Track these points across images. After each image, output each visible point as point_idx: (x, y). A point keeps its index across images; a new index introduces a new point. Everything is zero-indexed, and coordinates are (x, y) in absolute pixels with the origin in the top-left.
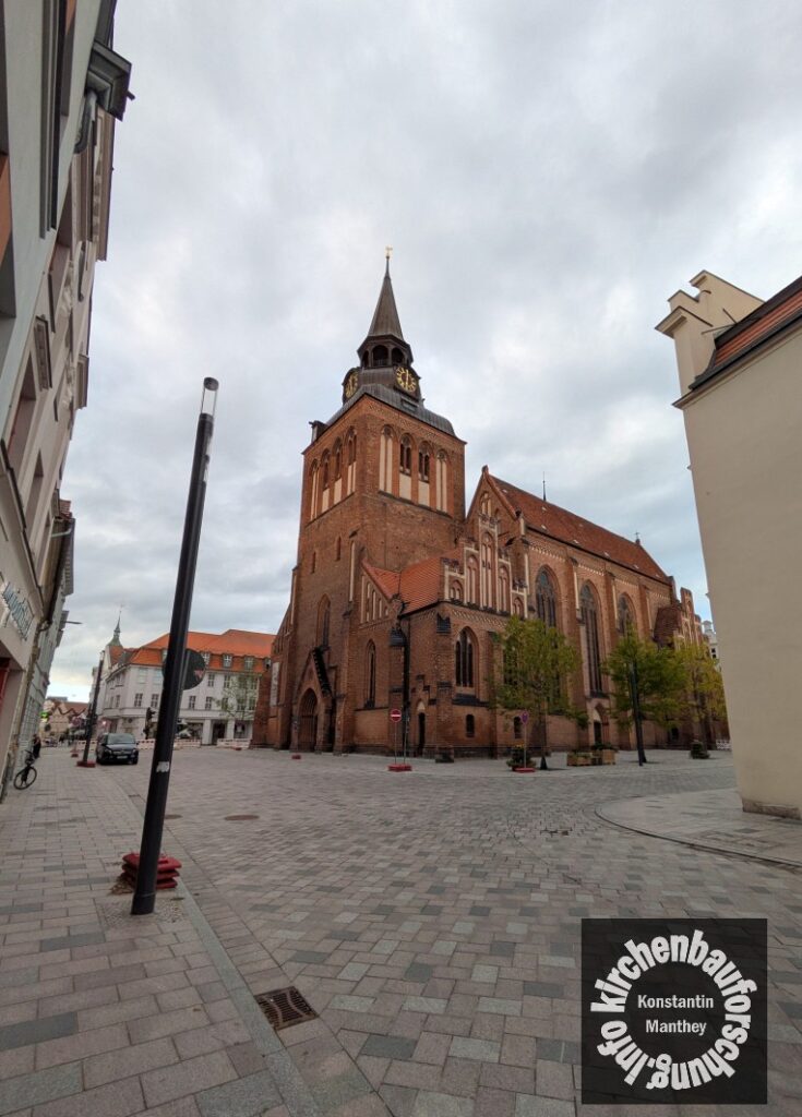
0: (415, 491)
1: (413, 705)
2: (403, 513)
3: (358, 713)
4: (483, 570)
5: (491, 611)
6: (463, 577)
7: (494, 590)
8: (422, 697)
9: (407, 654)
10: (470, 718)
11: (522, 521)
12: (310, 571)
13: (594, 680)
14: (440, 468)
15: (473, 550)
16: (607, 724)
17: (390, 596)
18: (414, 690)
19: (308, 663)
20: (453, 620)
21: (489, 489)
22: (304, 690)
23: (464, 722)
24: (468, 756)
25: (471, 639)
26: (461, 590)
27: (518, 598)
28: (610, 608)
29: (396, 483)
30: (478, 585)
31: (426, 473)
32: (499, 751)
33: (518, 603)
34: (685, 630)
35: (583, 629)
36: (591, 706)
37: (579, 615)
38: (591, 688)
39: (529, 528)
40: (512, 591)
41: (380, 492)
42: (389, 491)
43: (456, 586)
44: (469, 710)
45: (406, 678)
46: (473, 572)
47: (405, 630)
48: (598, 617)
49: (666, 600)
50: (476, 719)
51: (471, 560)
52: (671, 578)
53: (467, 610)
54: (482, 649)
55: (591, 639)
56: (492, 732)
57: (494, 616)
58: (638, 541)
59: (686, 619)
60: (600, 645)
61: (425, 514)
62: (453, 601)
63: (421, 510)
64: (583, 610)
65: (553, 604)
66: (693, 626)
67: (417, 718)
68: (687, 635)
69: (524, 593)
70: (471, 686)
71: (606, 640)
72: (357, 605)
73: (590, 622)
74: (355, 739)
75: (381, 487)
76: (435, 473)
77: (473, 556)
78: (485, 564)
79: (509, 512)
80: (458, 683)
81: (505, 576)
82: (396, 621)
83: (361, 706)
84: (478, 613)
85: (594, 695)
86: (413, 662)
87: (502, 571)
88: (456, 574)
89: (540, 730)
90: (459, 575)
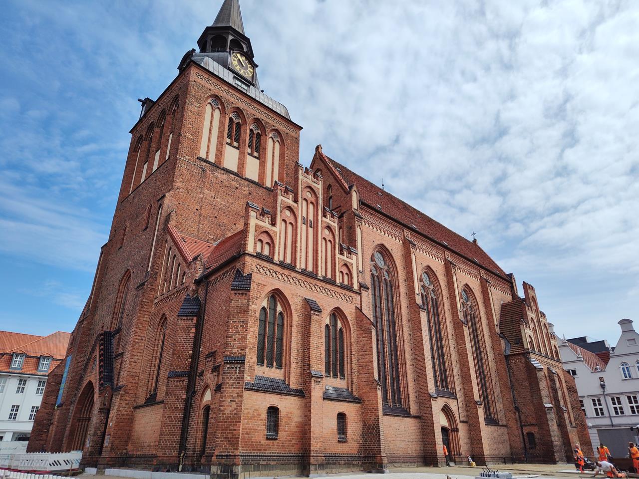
0: (241, 164)
1: (199, 393)
2: (225, 182)
3: (138, 411)
4: (302, 228)
5: (313, 276)
6: (276, 229)
7: (316, 252)
8: (209, 382)
9: (199, 327)
10: (273, 411)
11: (354, 195)
12: (119, 246)
13: (439, 377)
14: (272, 147)
15: (290, 202)
16: (457, 430)
17: (190, 259)
18: (202, 374)
19: (93, 350)
20: (256, 278)
21: (322, 166)
22: (85, 383)
23: (264, 415)
24: (266, 467)
25: (283, 306)
26: (271, 245)
27: (346, 265)
28: (452, 297)
29: (220, 152)
30: (294, 243)
31: (257, 150)
32: (312, 461)
33: (345, 271)
34: (532, 325)
35: (423, 316)
36: (437, 406)
37: (419, 300)
38: (436, 386)
39: (362, 203)
40: (338, 255)
41: (200, 159)
42: (212, 159)
43: (266, 239)
44: (273, 400)
45: (195, 358)
46: (290, 228)
47: (201, 297)
48: (440, 307)
49: (508, 298)
50: (283, 413)
51: (288, 213)
52: (511, 275)
53: (278, 269)
54: (296, 319)
55: (433, 329)
56: (304, 431)
57: (314, 282)
58: (475, 241)
59: (531, 315)
60: (443, 337)
61: (252, 187)
62: (259, 256)
63: (246, 183)
64: (424, 297)
65: (392, 286)
66: (539, 321)
67: (202, 412)
68: (535, 331)
69: (353, 261)
70: (279, 366)
71: (449, 331)
72: (155, 275)
73: (431, 309)
74: (130, 447)
75: (203, 155)
76: (265, 149)
77: (290, 208)
78: (305, 221)
79: (341, 186)
80: (260, 362)
81: (330, 237)
82: (193, 287)
83: (141, 401)
84: (293, 274)
85: (440, 394)
86: (206, 337)
87: (327, 232)
88: (266, 224)
89: (371, 431)
90: (270, 226)
